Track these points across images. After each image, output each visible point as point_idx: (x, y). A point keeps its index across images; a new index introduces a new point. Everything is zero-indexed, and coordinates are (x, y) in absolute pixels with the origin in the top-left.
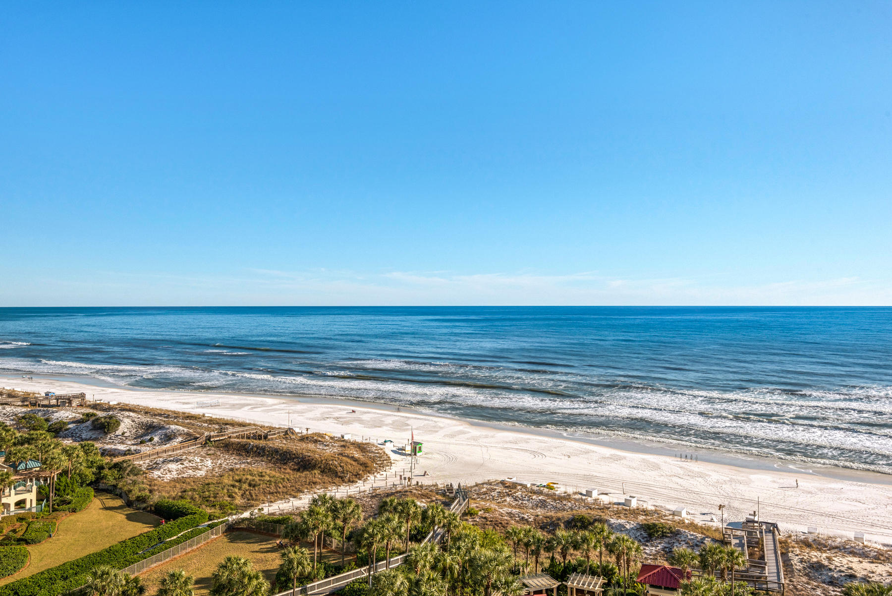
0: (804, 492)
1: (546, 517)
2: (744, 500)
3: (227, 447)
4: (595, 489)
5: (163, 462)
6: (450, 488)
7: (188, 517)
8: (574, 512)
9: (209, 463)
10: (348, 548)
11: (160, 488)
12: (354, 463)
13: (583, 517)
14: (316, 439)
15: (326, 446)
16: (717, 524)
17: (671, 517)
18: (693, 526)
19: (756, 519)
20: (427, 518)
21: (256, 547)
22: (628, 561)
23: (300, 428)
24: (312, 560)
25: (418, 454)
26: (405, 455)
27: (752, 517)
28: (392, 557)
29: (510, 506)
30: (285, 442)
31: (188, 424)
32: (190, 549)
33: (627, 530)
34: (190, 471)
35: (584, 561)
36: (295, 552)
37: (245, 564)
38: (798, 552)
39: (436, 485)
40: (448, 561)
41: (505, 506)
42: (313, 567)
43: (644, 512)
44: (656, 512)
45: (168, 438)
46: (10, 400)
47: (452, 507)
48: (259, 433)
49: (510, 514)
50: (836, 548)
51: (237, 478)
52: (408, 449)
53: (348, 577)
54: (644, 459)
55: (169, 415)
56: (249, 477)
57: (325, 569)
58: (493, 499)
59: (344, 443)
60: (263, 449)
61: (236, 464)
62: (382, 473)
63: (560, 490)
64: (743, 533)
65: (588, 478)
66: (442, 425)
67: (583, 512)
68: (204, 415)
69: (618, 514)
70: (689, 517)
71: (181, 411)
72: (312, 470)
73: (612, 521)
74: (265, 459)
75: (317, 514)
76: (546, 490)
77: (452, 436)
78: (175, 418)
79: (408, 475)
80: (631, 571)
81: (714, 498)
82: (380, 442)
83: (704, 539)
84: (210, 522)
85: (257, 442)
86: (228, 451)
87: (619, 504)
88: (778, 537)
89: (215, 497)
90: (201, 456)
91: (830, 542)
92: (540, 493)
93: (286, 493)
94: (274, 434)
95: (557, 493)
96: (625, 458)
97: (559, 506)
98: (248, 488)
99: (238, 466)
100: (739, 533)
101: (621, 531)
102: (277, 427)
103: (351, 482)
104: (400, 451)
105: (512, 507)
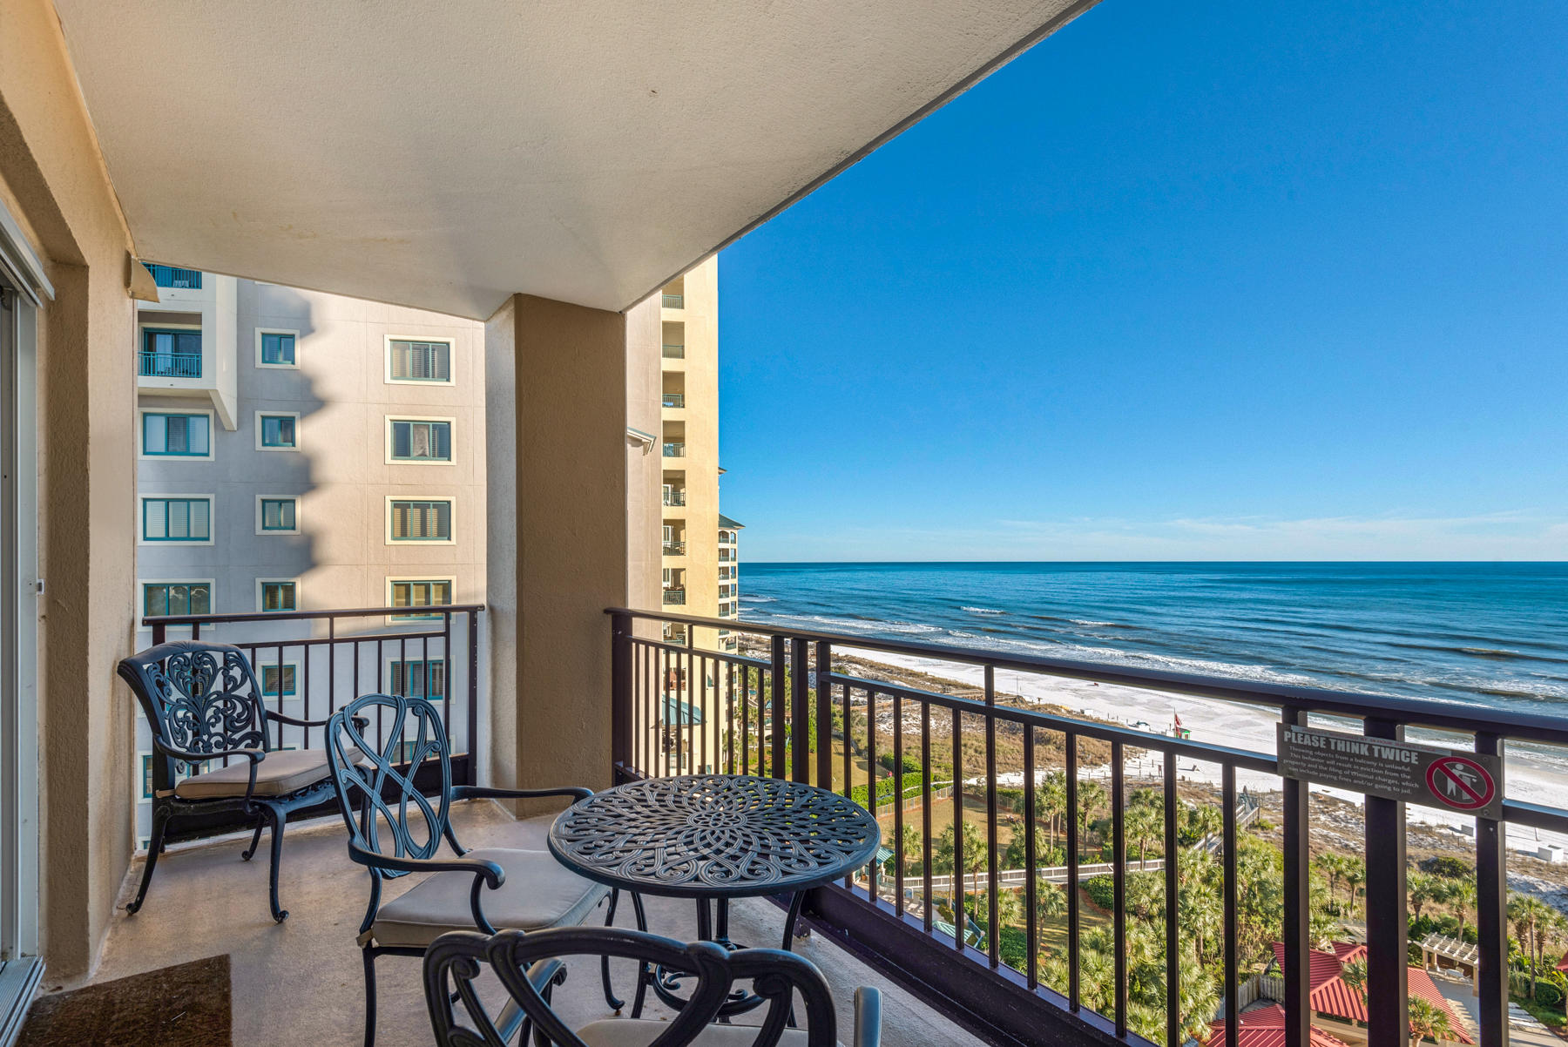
5: (889, 717)
7: (914, 773)
8: (1439, 852)
10: (1091, 839)
11: (887, 742)
13: (1456, 862)
20: (1197, 821)
22: (1540, 938)
23: (1031, 697)
24: (1048, 842)
28: (1148, 859)
29: (1325, 826)
31: (910, 680)
32: (917, 806)
33: (1541, 893)
34: (915, 729)
35: (1453, 921)
37: (973, 830)
39: (1211, 784)
42: (1049, 850)
46: (758, 646)
49: (1325, 837)
53: (1092, 870)
55: (892, 671)
56: (974, 742)
62: (1133, 759)
63: (1413, 819)
66: (1218, 711)
67: (1457, 854)
68: (926, 674)
69: (1523, 867)
71: (904, 667)
75: (1053, 792)
77: (1234, 726)
78: (899, 674)
80: (1546, 951)
82: (1131, 724)
84: (936, 783)
87: (1527, 853)
89: (940, 759)
93: (1016, 765)
94: (1001, 701)
97: (1411, 839)
98: (973, 754)
101: (1530, 892)
102: (1005, 693)
103: (1094, 764)
105: (1330, 828)
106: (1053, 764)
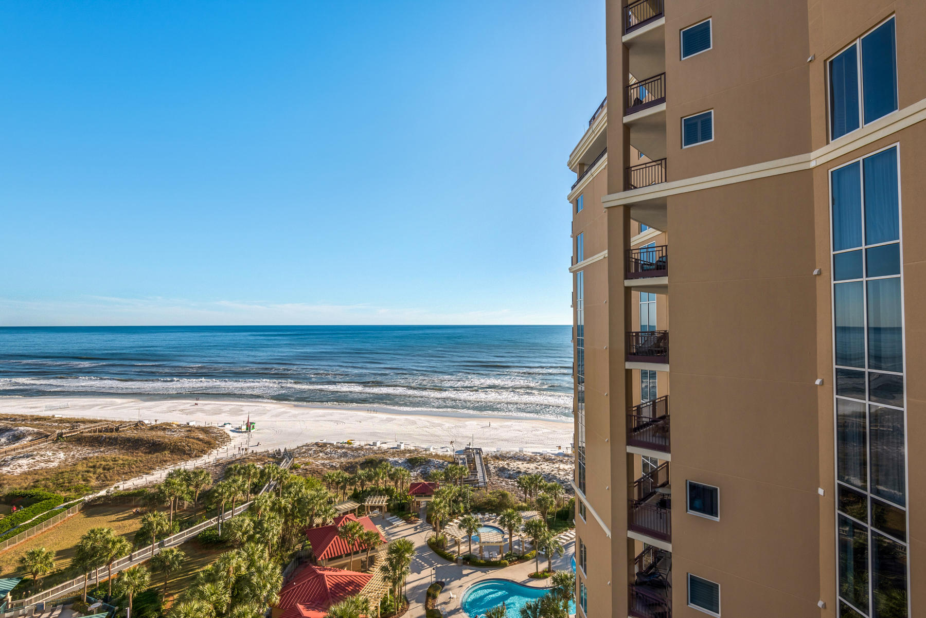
0: (493, 428)
1: (348, 463)
2: (463, 437)
3: (80, 440)
4: (378, 441)
5: (12, 459)
6: (279, 452)
7: (43, 502)
8: (366, 457)
9: (62, 455)
11: (10, 482)
12: (199, 443)
13: (372, 460)
14: (165, 427)
15: (173, 432)
16: (450, 453)
17: (424, 452)
18: (437, 456)
19: (471, 447)
20: (265, 475)
21: (114, 517)
22: (402, 483)
24: (169, 520)
25: (252, 431)
26: (242, 432)
27: (468, 446)
28: (236, 507)
29: (323, 459)
30: (135, 432)
31: (38, 424)
32: (46, 529)
33: (400, 464)
34: (42, 464)
35: (375, 488)
36: (154, 516)
37: (108, 532)
38: (493, 463)
39: (268, 451)
40: (283, 503)
41: (319, 459)
42: (170, 525)
43: (409, 451)
44: (416, 450)
45: (17, 438)
47: (281, 465)
48: (111, 426)
49: (323, 464)
50: (511, 457)
51: (91, 464)
52: (244, 428)
53: (200, 527)
54: (406, 419)
55: (16, 419)
56: (103, 463)
57: (179, 525)
58: (311, 456)
59: (189, 429)
60: (116, 439)
61: (89, 453)
62: (223, 447)
63: (356, 444)
64: (464, 456)
65: (373, 434)
66: (268, 408)
67: (372, 456)
68: (53, 417)
69: (393, 454)
70: (434, 451)
71: (28, 414)
72: (163, 451)
73: (391, 459)
74: (117, 447)
75: (173, 484)
76: (347, 445)
77: (277, 416)
78: (23, 420)
79: (244, 446)
80: (404, 489)
81: (447, 438)
82: (220, 425)
83: (444, 463)
84: (66, 504)
85: (109, 434)
86: (81, 444)
87: (393, 448)
88: (482, 456)
89: (69, 483)
90: (53, 450)
91: (508, 455)
92: (343, 448)
93: (140, 472)
94: (125, 427)
95: (354, 446)
96: (395, 419)
97: (356, 454)
98: (102, 471)
99: (91, 455)
100: (462, 456)
101: (397, 465)
102: (128, 421)
103: (197, 456)
104: (238, 430)
105: (324, 459)
106: (168, 464)
